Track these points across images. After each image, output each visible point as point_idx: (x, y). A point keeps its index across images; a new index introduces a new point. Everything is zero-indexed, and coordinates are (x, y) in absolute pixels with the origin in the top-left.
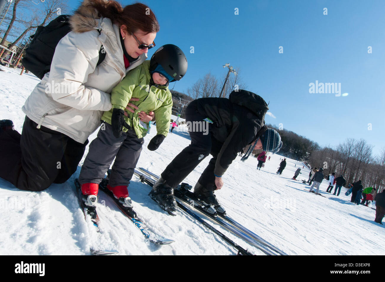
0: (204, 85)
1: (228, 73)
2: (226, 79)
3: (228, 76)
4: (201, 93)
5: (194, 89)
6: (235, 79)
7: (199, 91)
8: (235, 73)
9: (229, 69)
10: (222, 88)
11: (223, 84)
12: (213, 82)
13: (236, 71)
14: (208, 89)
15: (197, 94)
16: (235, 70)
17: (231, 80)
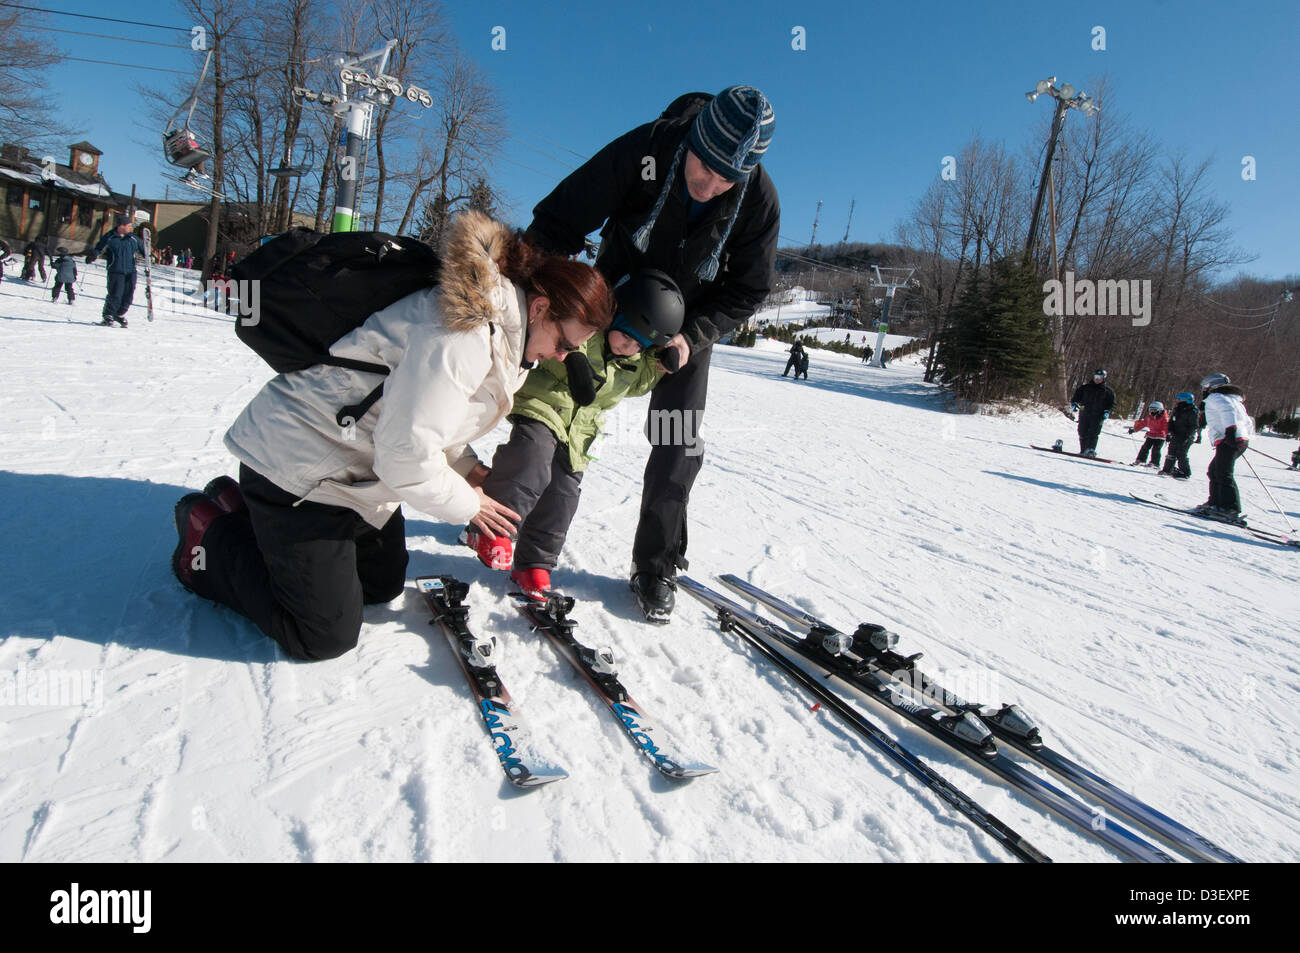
0: (959, 194)
1: (1057, 118)
2: (1052, 144)
3: (1056, 127)
4: (951, 228)
5: (922, 219)
6: (1093, 131)
7: (944, 222)
8: (1086, 105)
9: (1057, 97)
10: (1038, 184)
11: (1042, 166)
12: (997, 169)
13: (1089, 98)
14: (978, 204)
15: (938, 235)
16: (1084, 95)
17: (1074, 141)
